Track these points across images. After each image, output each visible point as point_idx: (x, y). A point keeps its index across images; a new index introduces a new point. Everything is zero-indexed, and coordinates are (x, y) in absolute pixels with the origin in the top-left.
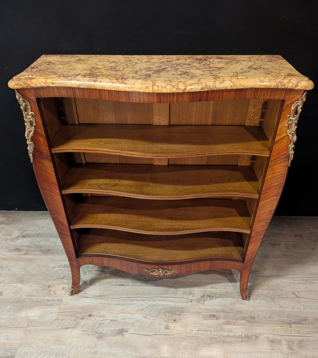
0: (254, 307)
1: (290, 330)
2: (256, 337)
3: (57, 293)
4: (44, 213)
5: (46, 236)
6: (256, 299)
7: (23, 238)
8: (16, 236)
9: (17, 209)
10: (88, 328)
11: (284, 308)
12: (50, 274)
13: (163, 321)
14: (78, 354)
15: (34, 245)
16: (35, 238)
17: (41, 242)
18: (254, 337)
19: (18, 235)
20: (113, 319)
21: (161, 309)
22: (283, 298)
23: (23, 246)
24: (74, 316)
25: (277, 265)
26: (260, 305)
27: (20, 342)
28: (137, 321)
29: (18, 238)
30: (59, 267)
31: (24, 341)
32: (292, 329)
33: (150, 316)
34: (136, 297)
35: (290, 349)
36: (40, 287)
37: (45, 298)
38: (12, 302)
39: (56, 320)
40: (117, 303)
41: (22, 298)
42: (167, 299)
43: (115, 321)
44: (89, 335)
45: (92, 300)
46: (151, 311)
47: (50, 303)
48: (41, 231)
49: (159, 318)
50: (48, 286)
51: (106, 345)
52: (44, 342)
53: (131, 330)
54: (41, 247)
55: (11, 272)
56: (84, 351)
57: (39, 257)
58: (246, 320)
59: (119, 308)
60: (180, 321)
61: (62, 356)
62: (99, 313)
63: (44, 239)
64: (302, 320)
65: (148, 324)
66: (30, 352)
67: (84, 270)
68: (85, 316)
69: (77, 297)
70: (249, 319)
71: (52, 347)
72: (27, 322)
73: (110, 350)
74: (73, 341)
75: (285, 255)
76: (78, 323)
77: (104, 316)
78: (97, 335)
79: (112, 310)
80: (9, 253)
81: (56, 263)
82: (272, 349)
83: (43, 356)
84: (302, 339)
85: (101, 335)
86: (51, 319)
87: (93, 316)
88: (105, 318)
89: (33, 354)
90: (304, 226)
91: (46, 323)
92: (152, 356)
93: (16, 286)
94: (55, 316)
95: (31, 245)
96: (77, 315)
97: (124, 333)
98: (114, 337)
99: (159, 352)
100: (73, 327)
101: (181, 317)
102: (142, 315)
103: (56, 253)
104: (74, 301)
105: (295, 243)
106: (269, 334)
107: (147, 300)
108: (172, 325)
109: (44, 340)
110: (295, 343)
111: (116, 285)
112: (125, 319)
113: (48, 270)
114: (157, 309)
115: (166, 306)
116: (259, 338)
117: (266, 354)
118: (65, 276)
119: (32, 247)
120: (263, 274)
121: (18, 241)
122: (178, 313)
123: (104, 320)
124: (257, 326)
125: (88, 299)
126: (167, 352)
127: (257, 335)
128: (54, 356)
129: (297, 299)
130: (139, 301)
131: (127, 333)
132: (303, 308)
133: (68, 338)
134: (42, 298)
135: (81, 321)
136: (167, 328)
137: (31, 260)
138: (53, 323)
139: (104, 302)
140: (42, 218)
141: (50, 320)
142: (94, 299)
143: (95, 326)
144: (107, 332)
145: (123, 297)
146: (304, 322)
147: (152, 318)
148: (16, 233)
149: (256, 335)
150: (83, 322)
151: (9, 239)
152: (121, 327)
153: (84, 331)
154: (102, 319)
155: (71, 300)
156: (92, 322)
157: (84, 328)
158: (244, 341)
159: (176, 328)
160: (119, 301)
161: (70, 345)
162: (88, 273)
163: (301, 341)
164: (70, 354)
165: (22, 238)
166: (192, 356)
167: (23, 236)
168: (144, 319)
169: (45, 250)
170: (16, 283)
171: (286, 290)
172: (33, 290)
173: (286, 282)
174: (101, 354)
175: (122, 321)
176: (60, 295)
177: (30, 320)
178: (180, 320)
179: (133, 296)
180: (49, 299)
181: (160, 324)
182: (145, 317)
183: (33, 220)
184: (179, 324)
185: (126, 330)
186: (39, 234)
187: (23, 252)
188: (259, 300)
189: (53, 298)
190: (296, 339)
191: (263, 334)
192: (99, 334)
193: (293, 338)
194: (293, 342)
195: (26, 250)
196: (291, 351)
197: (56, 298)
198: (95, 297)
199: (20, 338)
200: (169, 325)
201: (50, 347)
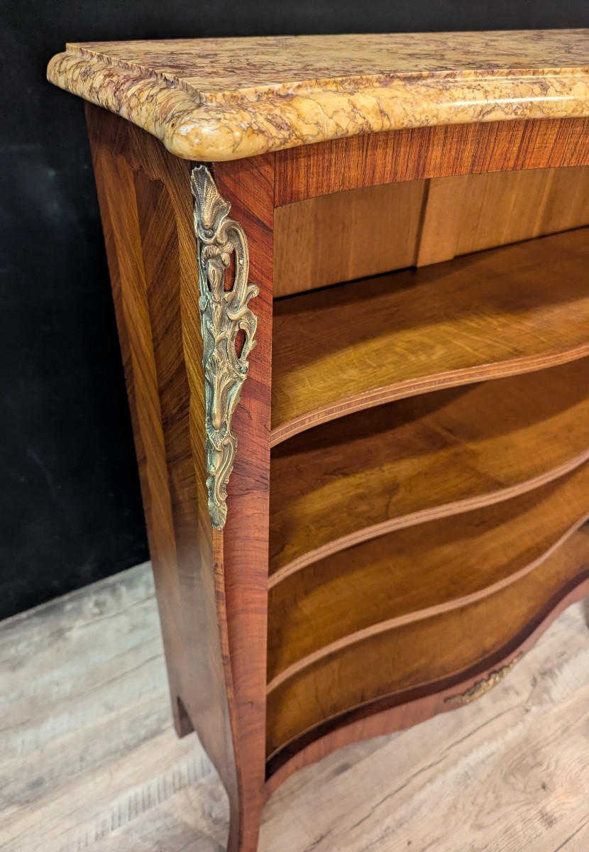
13: (523, 809)
21: (489, 776)
30: (116, 821)
33: (485, 812)
34: (409, 781)
40: (378, 832)
42: (474, 739)
49: (506, 805)
59: (397, 845)
60: (554, 779)
65: (504, 843)
81: (98, 814)
101: (548, 767)
103: (70, 782)
107: (439, 771)
108: (551, 804)
114: (481, 783)
115: (492, 758)
130: (421, 787)
145: (378, 805)
147: (494, 816)
159: (564, 807)
168: (481, 834)
169: (23, 791)
178: (551, 776)
179: (399, 784)
181: (525, 821)
182: (480, 827)
184: (560, 790)
200: (544, 807)
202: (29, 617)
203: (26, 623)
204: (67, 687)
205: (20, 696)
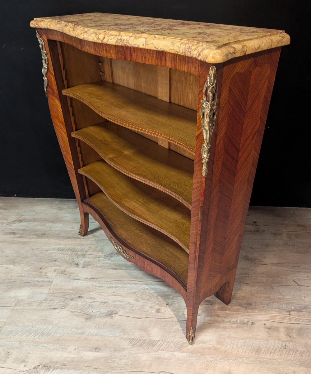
0: (251, 293)
1: (289, 318)
2: (253, 323)
3: (48, 275)
4: (42, 200)
5: (42, 221)
6: (254, 286)
7: (20, 222)
8: (13, 220)
9: (15, 195)
10: (77, 309)
11: (284, 296)
12: (42, 257)
13: (155, 305)
14: (64, 334)
15: (29, 229)
16: (31, 222)
17: (37, 227)
18: (250, 323)
19: (14, 220)
20: (103, 301)
21: (153, 293)
22: (282, 286)
23: (19, 230)
24: (64, 297)
25: (278, 253)
26: (258, 291)
27: (6, 321)
28: (128, 304)
29: (14, 222)
30: (52, 250)
31: (10, 320)
32: (291, 316)
33: (142, 299)
34: (129, 281)
35: (288, 336)
36: (31, 268)
37: (35, 279)
38: (2, 282)
39: (44, 300)
40: (109, 286)
41: (13, 278)
43: (105, 303)
44: (77, 316)
45: (83, 282)
46: (143, 295)
47: (40, 284)
48: (37, 216)
49: (151, 301)
50: (40, 268)
51: (93, 326)
52: (30, 322)
53: (121, 313)
54: (36, 231)
55: (3, 254)
56: (71, 331)
57: (33, 240)
58: (243, 306)
59: (110, 291)
60: (173, 305)
61: (47, 335)
62: (89, 295)
63: (40, 224)
64: (302, 308)
65: (139, 307)
66: (15, 331)
67: (77, 253)
68: (75, 298)
69: (68, 279)
70: (246, 305)
71: (38, 327)
72: (15, 301)
73: (98, 331)
74: (60, 321)
75: (287, 244)
76: (67, 304)
77: (94, 298)
78: (86, 316)
79: (103, 293)
80: (4, 236)
81: (50, 246)
82: (269, 335)
83: (28, 335)
84: (302, 327)
85: (90, 316)
86: (40, 299)
87: (83, 298)
88: (95, 300)
89: (17, 332)
90: (308, 217)
91: (34, 303)
92: (141, 338)
93: (8, 267)
94: (44, 296)
95: (26, 229)
96: (66, 297)
97: (114, 315)
98: (103, 319)
99: (149, 335)
100: (62, 307)
101: (174, 302)
102: (134, 298)
103: (51, 237)
104: (65, 282)
105: (297, 233)
106: (266, 321)
107: (140, 284)
108: (164, 309)
109: (30, 319)
110: (294, 331)
111: (109, 269)
112: (116, 301)
113: (41, 253)
114: (149, 293)
115: (160, 290)
116: (256, 324)
117: (262, 340)
118: (57, 258)
119: (27, 231)
120: (263, 262)
121: (14, 225)
122: (171, 297)
123: (94, 302)
124: (254, 313)
125: (80, 281)
126: (157, 335)
127: (254, 322)
128: (39, 335)
129: (298, 287)
130: (131, 284)
131: (117, 315)
132: (304, 296)
133: (56, 318)
134: (32, 279)
135: (71, 302)
136: (159, 311)
137: (25, 243)
138: (41, 303)
139: (95, 284)
140: (40, 204)
141: (38, 300)
142: (85, 282)
143: (85, 308)
144: (95, 314)
145: (115, 281)
146: (305, 310)
147: (144, 301)
148: (13, 217)
149: (252, 321)
150: (72, 303)
151: (5, 223)
152: (110, 309)
153: (72, 312)
154: (92, 301)
155: (62, 281)
156: (82, 304)
157: (72, 309)
158: (240, 327)
159: (168, 312)
160: (111, 284)
161: (57, 325)
162: (81, 256)
163: (300, 329)
164: (55, 334)
165: (18, 222)
166: (183, 340)
167: (19, 221)
168: (135, 302)
169: (40, 234)
170: (8, 264)
171: (286, 278)
172: (24, 271)
173: (286, 270)
174: (88, 335)
175: (113, 303)
176: (51, 277)
177: (18, 300)
179: (126, 280)
180: (39, 280)
181: (151, 307)
182: (136, 300)
183: (31, 206)
184: (171, 308)
185: (116, 312)
186: (36, 219)
187: (18, 236)
188: (257, 287)
189: (44, 279)
190: (295, 326)
191: (259, 321)
192: (87, 315)
193: (292, 325)
194: (292, 329)
195: (21, 234)
196: (289, 339)
197: (47, 280)
198: (86, 279)
199: (6, 317)
200: (161, 308)
201: (36, 326)
202: (73, 201)
203: (71, 201)
204: (67, 219)
205: (56, 216)
